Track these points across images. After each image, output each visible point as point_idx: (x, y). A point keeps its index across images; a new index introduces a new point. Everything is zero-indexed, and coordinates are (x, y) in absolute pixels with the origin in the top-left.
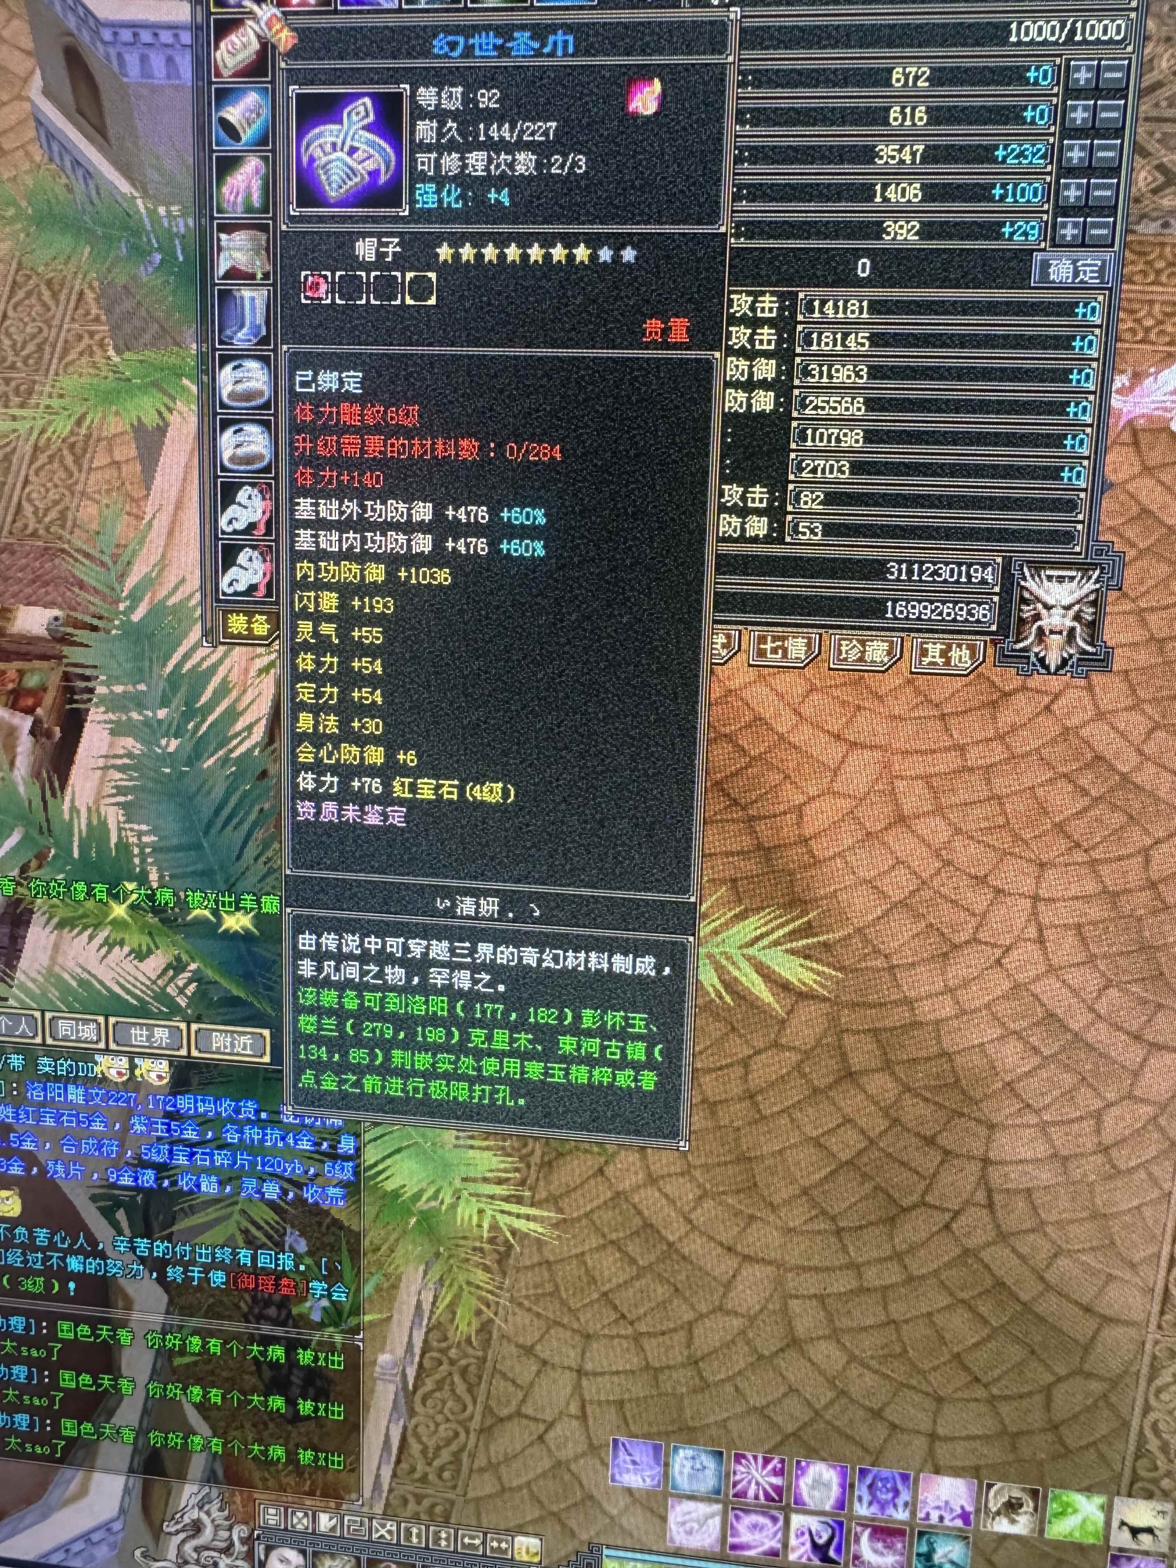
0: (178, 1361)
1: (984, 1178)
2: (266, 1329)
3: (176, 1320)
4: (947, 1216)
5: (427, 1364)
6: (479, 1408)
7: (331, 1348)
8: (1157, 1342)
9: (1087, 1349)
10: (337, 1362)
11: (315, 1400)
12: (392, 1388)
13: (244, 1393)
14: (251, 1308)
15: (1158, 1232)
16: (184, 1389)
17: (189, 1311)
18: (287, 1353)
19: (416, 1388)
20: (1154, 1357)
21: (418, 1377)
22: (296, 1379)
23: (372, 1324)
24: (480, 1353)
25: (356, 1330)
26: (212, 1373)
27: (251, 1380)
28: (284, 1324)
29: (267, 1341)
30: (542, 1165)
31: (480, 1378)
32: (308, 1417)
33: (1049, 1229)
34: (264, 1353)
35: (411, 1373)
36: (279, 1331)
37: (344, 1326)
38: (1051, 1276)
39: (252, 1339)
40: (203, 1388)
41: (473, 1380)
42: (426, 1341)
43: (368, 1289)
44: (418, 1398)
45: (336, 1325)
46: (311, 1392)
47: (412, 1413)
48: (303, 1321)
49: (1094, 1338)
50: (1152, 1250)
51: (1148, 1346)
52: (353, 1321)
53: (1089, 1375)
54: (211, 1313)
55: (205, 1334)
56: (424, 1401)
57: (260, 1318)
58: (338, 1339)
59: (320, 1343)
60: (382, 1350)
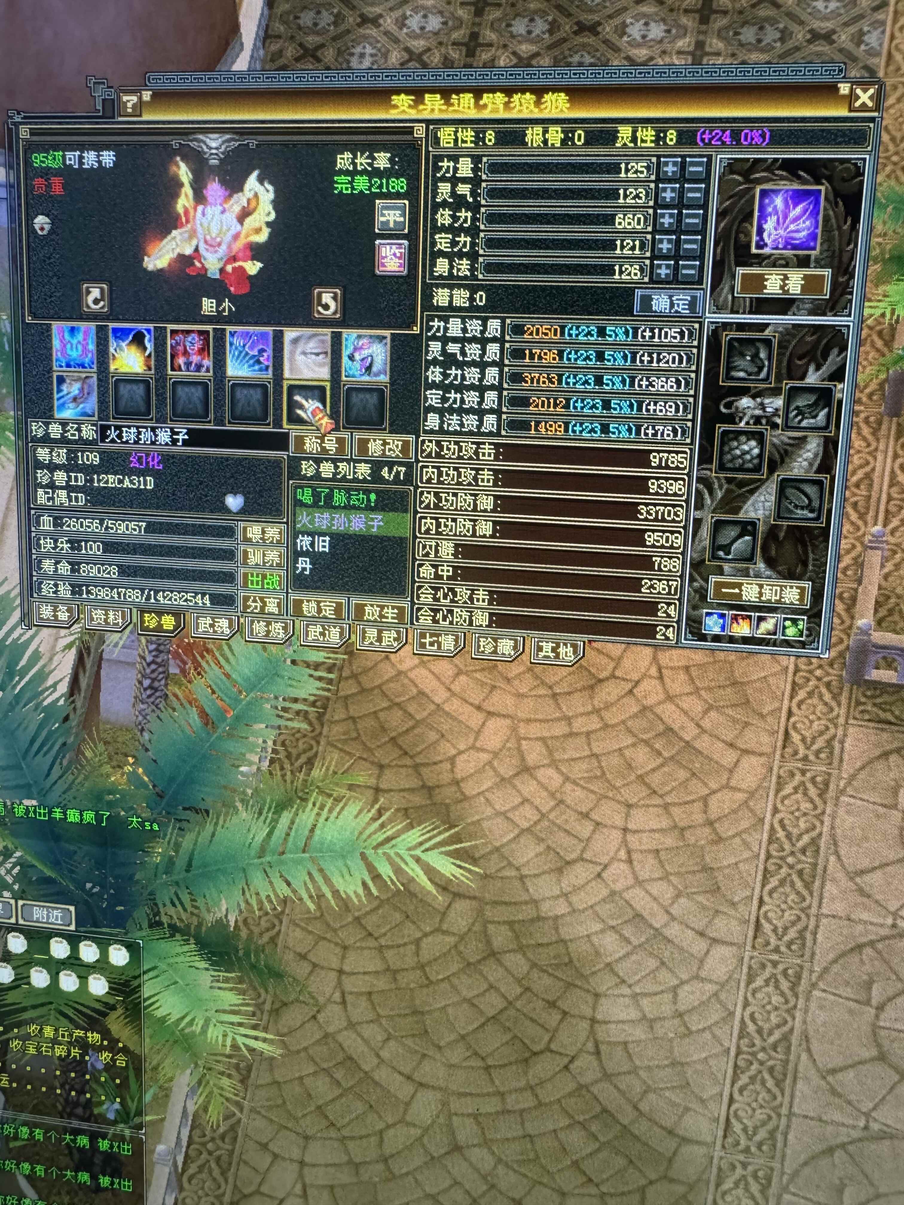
0: (12, 1145)
1: (592, 1032)
2: (75, 1124)
3: (10, 1114)
4: (566, 1060)
5: (192, 1153)
6: (230, 1187)
7: (122, 1139)
8: (721, 1158)
9: (670, 1161)
10: (126, 1150)
11: (112, 1176)
12: (167, 1170)
13: (60, 1170)
14: (64, 1108)
15: (720, 1076)
16: (18, 1165)
17: (20, 1108)
18: (91, 1141)
19: (184, 1170)
20: (720, 1169)
21: (185, 1163)
22: (98, 1160)
23: (152, 1123)
24: (230, 1147)
25: (140, 1127)
26: (37, 1154)
27: (64, 1160)
28: (88, 1120)
29: (76, 1132)
30: (271, 1012)
31: (230, 1164)
32: (106, 1189)
33: (641, 1073)
34: (74, 1141)
35: (180, 1159)
36: (85, 1126)
37: (131, 1124)
38: (644, 1106)
39: (65, 1130)
40: (31, 1164)
41: (225, 1166)
42: (190, 1137)
43: (148, 1097)
44: (185, 1179)
45: (126, 1122)
46: (109, 1170)
47: (181, 1189)
48: (101, 1119)
49: (675, 1153)
50: (716, 1090)
51: (715, 1161)
52: (137, 1120)
53: (672, 1181)
54: (36, 1110)
55: (32, 1126)
56: (189, 1181)
57: (70, 1115)
58: (127, 1132)
59: (114, 1135)
60: (159, 1142)
